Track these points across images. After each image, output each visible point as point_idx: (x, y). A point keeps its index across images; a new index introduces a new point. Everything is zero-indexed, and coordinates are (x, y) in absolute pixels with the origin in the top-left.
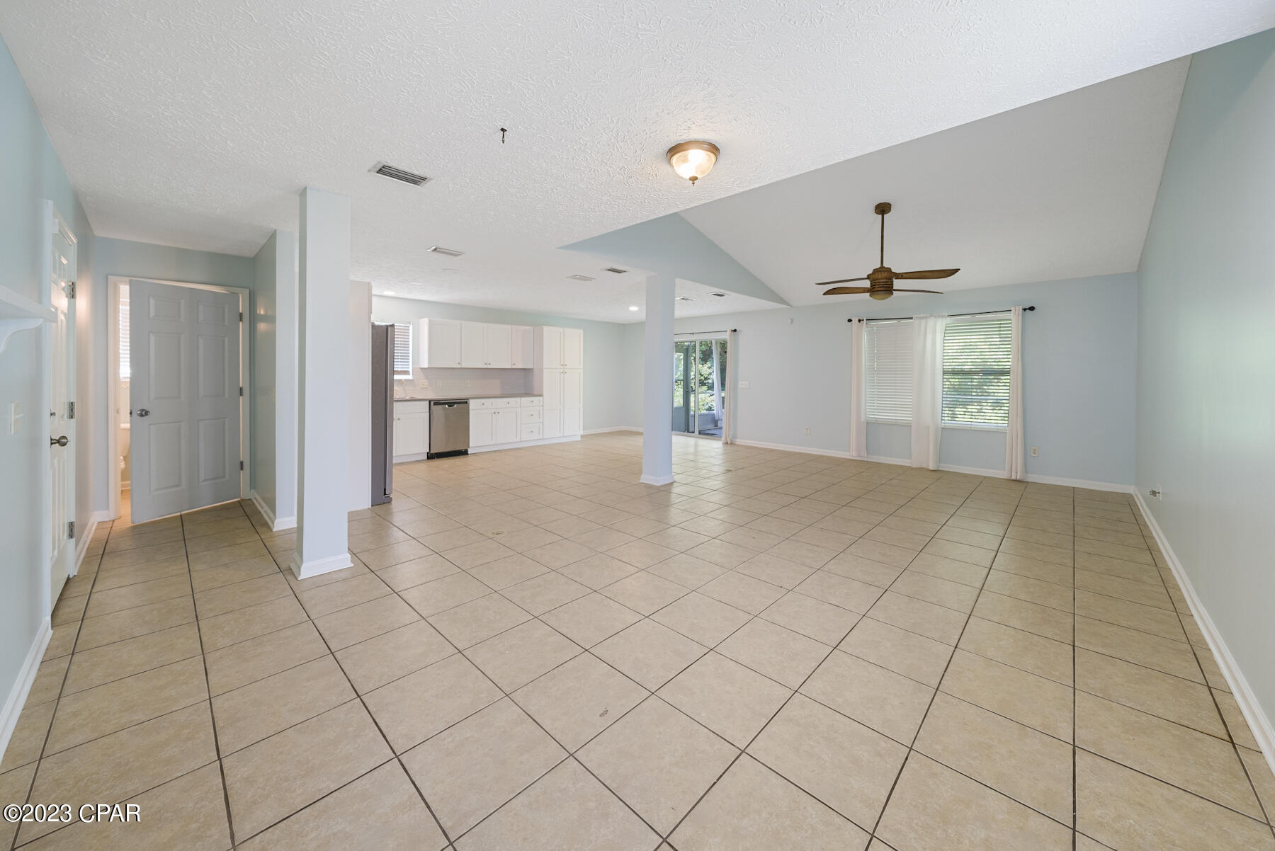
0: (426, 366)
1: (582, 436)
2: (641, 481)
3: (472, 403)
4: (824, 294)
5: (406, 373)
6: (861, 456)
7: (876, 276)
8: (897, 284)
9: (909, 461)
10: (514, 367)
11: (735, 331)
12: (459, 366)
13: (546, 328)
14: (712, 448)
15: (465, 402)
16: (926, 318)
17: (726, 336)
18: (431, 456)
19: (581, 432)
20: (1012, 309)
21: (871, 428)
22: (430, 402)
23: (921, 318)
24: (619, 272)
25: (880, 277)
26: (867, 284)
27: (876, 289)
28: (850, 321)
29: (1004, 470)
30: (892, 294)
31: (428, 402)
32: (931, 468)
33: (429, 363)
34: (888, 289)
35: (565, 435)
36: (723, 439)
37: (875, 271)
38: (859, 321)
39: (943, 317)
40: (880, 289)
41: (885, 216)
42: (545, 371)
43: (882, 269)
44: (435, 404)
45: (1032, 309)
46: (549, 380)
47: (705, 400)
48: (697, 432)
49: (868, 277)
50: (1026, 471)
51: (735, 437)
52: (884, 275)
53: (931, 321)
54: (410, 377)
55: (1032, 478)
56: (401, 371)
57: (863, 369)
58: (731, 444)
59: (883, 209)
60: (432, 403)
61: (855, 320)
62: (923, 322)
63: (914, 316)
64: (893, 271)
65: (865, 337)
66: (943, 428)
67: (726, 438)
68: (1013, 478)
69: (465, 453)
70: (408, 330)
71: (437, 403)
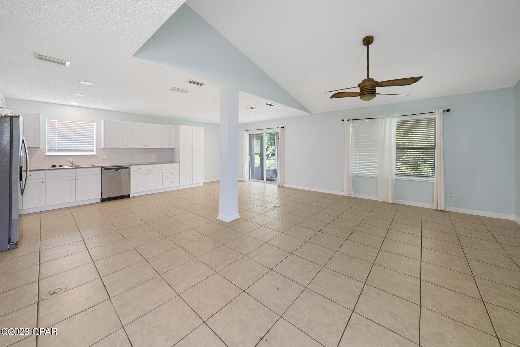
0: (103, 147)
1: (204, 183)
2: (218, 218)
3: (132, 168)
4: (331, 98)
5: (93, 151)
6: (350, 194)
7: (365, 84)
8: (378, 90)
9: (376, 197)
10: (162, 147)
11: (283, 127)
12: (126, 147)
13: (181, 126)
14: (272, 188)
15: (127, 167)
16: (386, 117)
17: (278, 130)
18: (103, 200)
19: (203, 181)
20: (437, 111)
21: (355, 178)
22: (101, 168)
23: (382, 118)
24: (200, 84)
25: (367, 85)
26: (358, 90)
27: (365, 93)
28: (343, 120)
29: (433, 204)
30: (375, 96)
31: (100, 168)
32: (390, 202)
33: (104, 145)
34: (373, 92)
35: (193, 183)
36: (277, 183)
37: (364, 81)
38: (348, 120)
39: (395, 117)
40: (367, 93)
41: (370, 46)
42: (180, 149)
43: (368, 80)
44: (104, 169)
45: (448, 111)
46: (183, 155)
47: (270, 163)
48: (265, 179)
49: (359, 86)
50: (446, 205)
51: (283, 183)
52: (370, 83)
53: (388, 119)
54: (95, 153)
55: (450, 209)
56: (88, 150)
57: (351, 147)
58: (282, 186)
59: (368, 41)
60: (103, 169)
61: (346, 120)
62: (384, 120)
63: (378, 117)
64: (375, 80)
65: (351, 130)
66: (395, 179)
67: (279, 184)
68: (439, 209)
69: (128, 196)
70: (94, 126)
71: (107, 168)
